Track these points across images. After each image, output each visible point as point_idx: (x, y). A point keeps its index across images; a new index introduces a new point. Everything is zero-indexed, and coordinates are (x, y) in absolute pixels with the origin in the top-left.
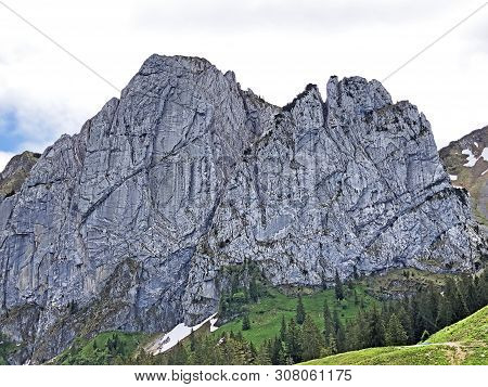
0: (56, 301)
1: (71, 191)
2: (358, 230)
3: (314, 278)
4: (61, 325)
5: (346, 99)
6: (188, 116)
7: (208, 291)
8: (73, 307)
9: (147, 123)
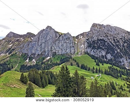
0: (37, 53)
1: (38, 43)
2: (64, 50)
3: (60, 54)
4: (37, 56)
5: (65, 37)
6: (49, 36)
7: (51, 54)
8: (39, 54)
9: (45, 37)
